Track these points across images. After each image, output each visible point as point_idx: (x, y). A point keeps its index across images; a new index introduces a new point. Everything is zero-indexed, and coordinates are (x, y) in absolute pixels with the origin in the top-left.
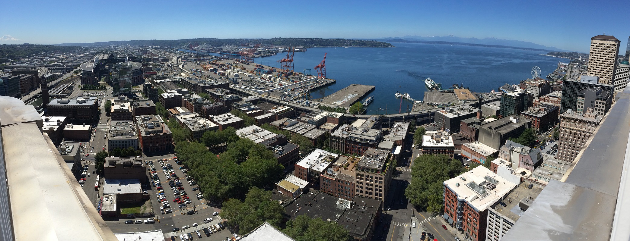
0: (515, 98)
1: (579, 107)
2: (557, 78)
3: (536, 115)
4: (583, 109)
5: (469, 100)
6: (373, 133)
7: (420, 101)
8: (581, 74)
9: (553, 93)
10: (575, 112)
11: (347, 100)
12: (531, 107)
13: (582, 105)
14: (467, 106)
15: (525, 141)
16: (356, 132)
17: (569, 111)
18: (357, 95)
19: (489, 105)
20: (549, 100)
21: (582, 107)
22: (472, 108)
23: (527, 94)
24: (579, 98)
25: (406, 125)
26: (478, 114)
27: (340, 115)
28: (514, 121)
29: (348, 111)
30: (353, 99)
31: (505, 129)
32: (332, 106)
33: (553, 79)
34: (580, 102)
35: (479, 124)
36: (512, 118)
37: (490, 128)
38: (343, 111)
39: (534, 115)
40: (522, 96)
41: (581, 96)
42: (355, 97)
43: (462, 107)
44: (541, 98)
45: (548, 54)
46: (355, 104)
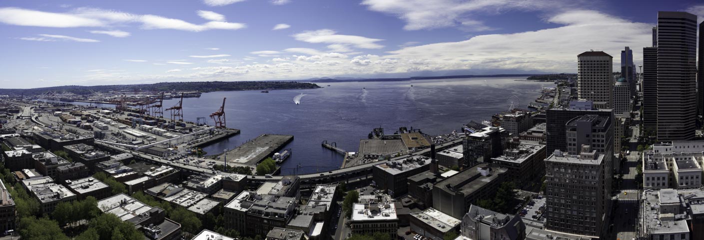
0: (483, 141)
1: (570, 145)
2: (541, 107)
3: (514, 162)
5: (421, 148)
6: (285, 203)
7: (354, 153)
8: (571, 99)
9: (536, 128)
10: (564, 154)
11: (255, 156)
13: (574, 143)
14: (418, 157)
15: (500, 202)
16: (261, 203)
17: (557, 152)
18: (267, 148)
19: (448, 153)
20: (532, 137)
22: (423, 158)
23: (499, 134)
24: (568, 132)
25: (332, 189)
26: (432, 167)
27: (240, 177)
28: (484, 173)
30: (262, 154)
31: (470, 187)
32: (232, 165)
33: (537, 109)
34: (570, 138)
35: (434, 181)
37: (449, 187)
38: (247, 171)
39: (511, 161)
40: (493, 136)
41: (571, 129)
42: (265, 152)
43: (410, 159)
44: (520, 136)
46: (265, 161)
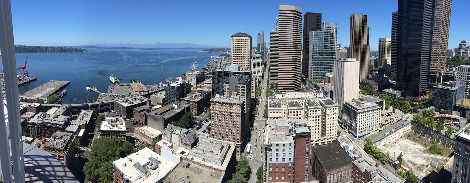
0: (176, 88)
1: (225, 91)
2: (210, 69)
3: (193, 100)
4: (228, 93)
5: (142, 92)
6: (63, 119)
7: (104, 93)
8: (228, 64)
9: (207, 81)
10: (222, 97)
11: (46, 93)
12: (190, 94)
13: (228, 90)
14: (140, 97)
15: (185, 123)
16: (49, 118)
17: (217, 95)
18: (54, 88)
19: (157, 95)
20: (204, 87)
21: (228, 92)
22: (143, 98)
23: (185, 84)
24: (225, 84)
25: (90, 113)
26: (148, 103)
27: (37, 105)
28: (176, 107)
29: (45, 102)
30: (51, 92)
31: (169, 114)
32: (32, 98)
33: (207, 70)
34: (226, 87)
35: (148, 111)
36: (174, 105)
37: (156, 114)
38: (41, 101)
39: (192, 100)
40: (182, 85)
41: (226, 83)
42: (53, 90)
43: (135, 98)
44: (198, 85)
45: (203, 51)
46: (52, 96)
